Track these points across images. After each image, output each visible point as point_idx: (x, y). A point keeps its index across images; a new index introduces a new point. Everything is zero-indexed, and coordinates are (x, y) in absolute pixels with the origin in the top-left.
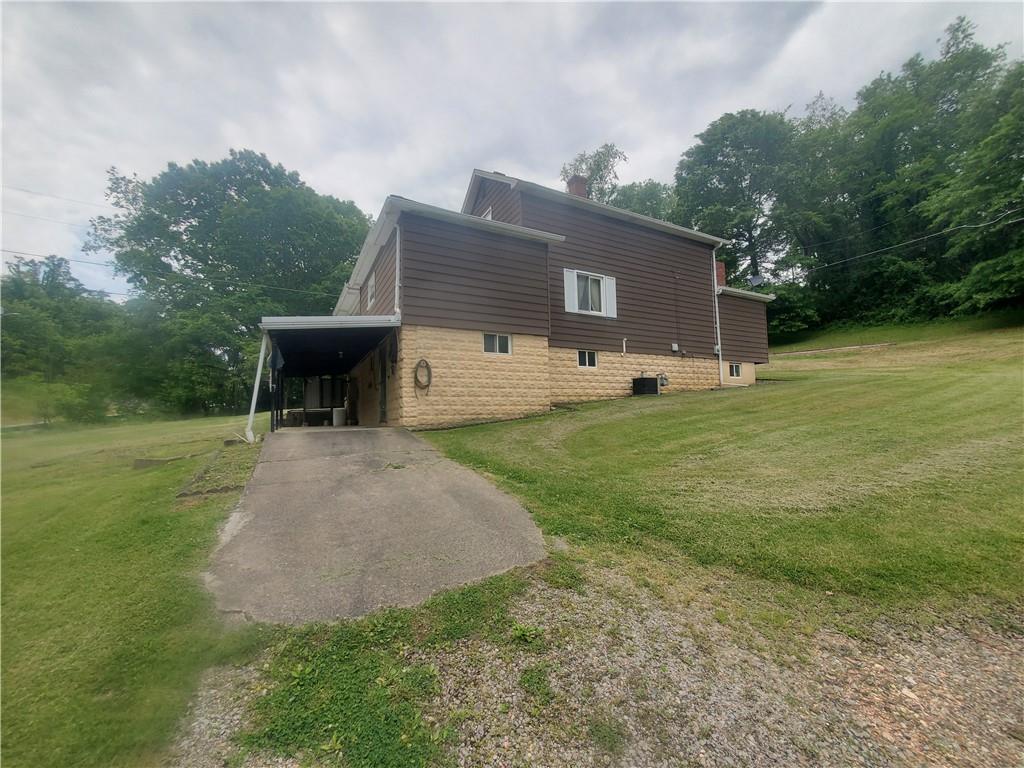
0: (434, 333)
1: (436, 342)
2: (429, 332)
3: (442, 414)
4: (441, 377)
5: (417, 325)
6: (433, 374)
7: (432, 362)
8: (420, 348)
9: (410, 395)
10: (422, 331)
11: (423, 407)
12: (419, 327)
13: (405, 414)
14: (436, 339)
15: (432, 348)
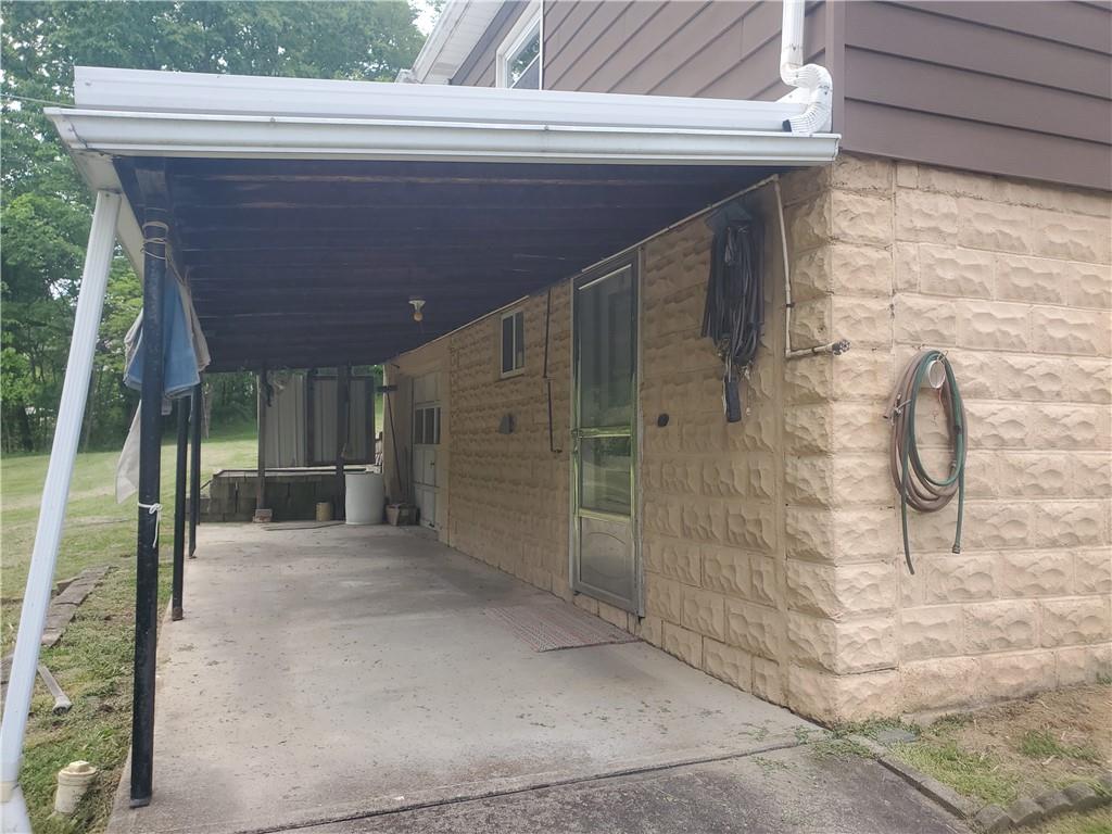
0: (969, 207)
1: (981, 258)
2: (946, 204)
3: (1008, 645)
4: (1002, 443)
5: (895, 162)
6: (973, 431)
7: (968, 366)
8: (911, 287)
9: (875, 546)
10: (918, 201)
11: (925, 614)
12: (906, 176)
13: (845, 658)
14: (975, 242)
15: (960, 290)
